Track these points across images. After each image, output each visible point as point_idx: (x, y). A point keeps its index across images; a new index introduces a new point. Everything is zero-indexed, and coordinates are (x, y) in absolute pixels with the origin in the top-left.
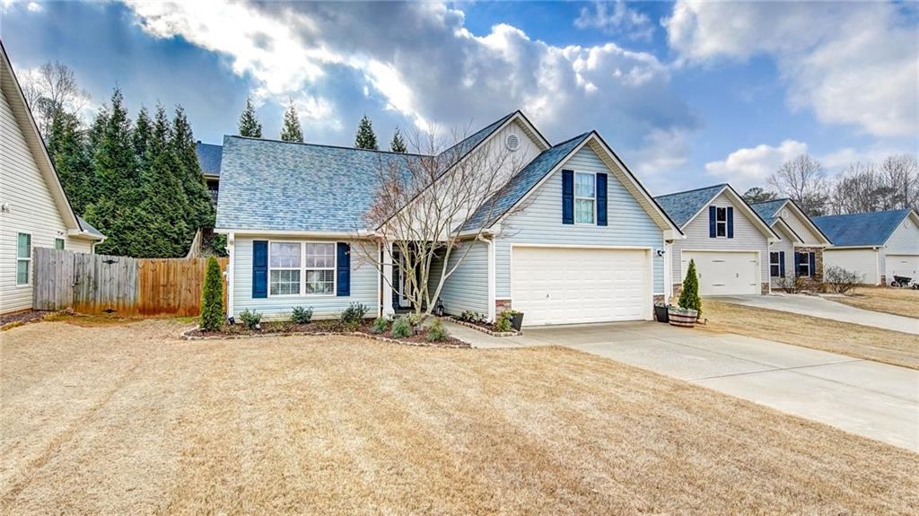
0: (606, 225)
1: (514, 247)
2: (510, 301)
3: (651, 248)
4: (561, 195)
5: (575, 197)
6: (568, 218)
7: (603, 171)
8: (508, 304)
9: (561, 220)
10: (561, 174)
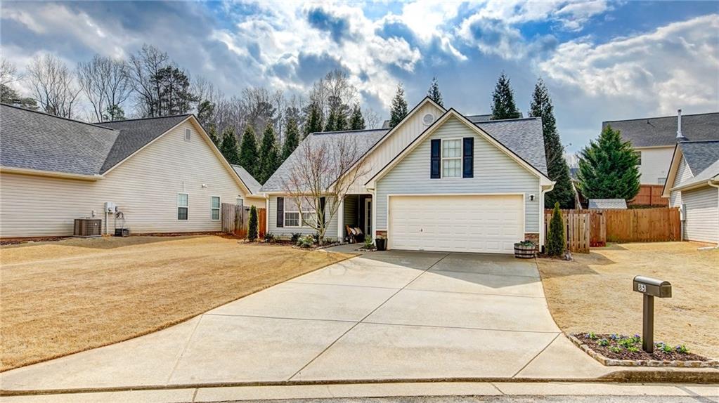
0: (472, 177)
1: (390, 197)
2: (386, 232)
3: (524, 193)
4: (430, 158)
5: (442, 159)
6: (435, 173)
7: (469, 135)
8: (384, 234)
9: (430, 176)
10: (430, 143)
